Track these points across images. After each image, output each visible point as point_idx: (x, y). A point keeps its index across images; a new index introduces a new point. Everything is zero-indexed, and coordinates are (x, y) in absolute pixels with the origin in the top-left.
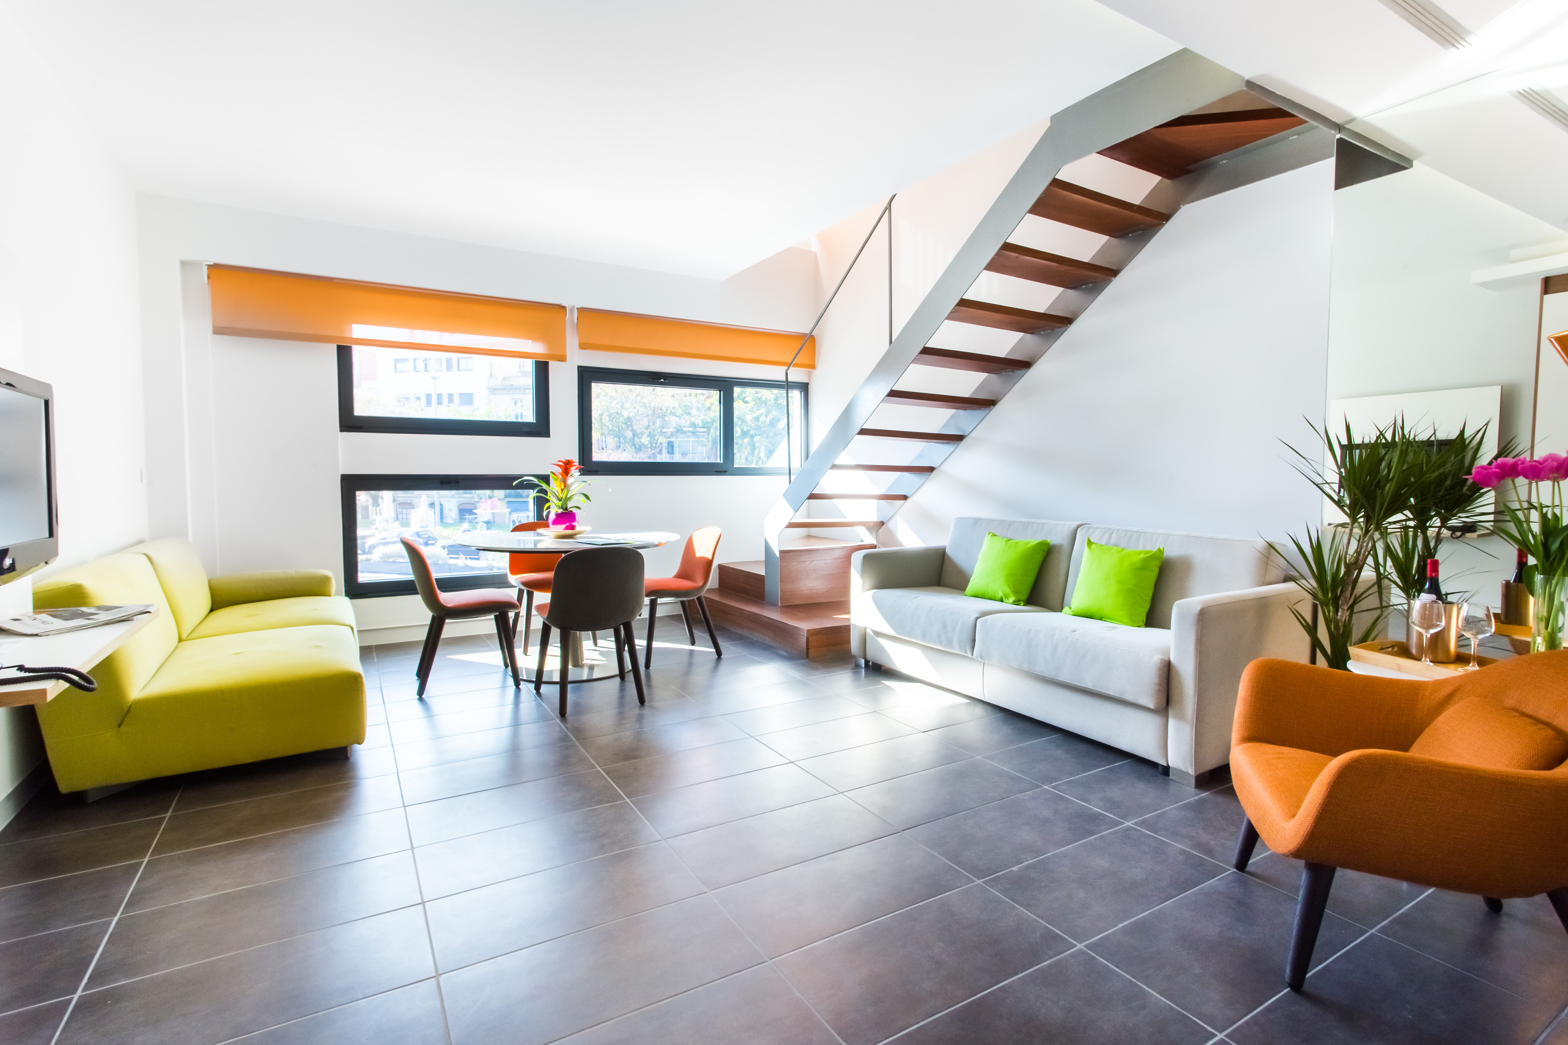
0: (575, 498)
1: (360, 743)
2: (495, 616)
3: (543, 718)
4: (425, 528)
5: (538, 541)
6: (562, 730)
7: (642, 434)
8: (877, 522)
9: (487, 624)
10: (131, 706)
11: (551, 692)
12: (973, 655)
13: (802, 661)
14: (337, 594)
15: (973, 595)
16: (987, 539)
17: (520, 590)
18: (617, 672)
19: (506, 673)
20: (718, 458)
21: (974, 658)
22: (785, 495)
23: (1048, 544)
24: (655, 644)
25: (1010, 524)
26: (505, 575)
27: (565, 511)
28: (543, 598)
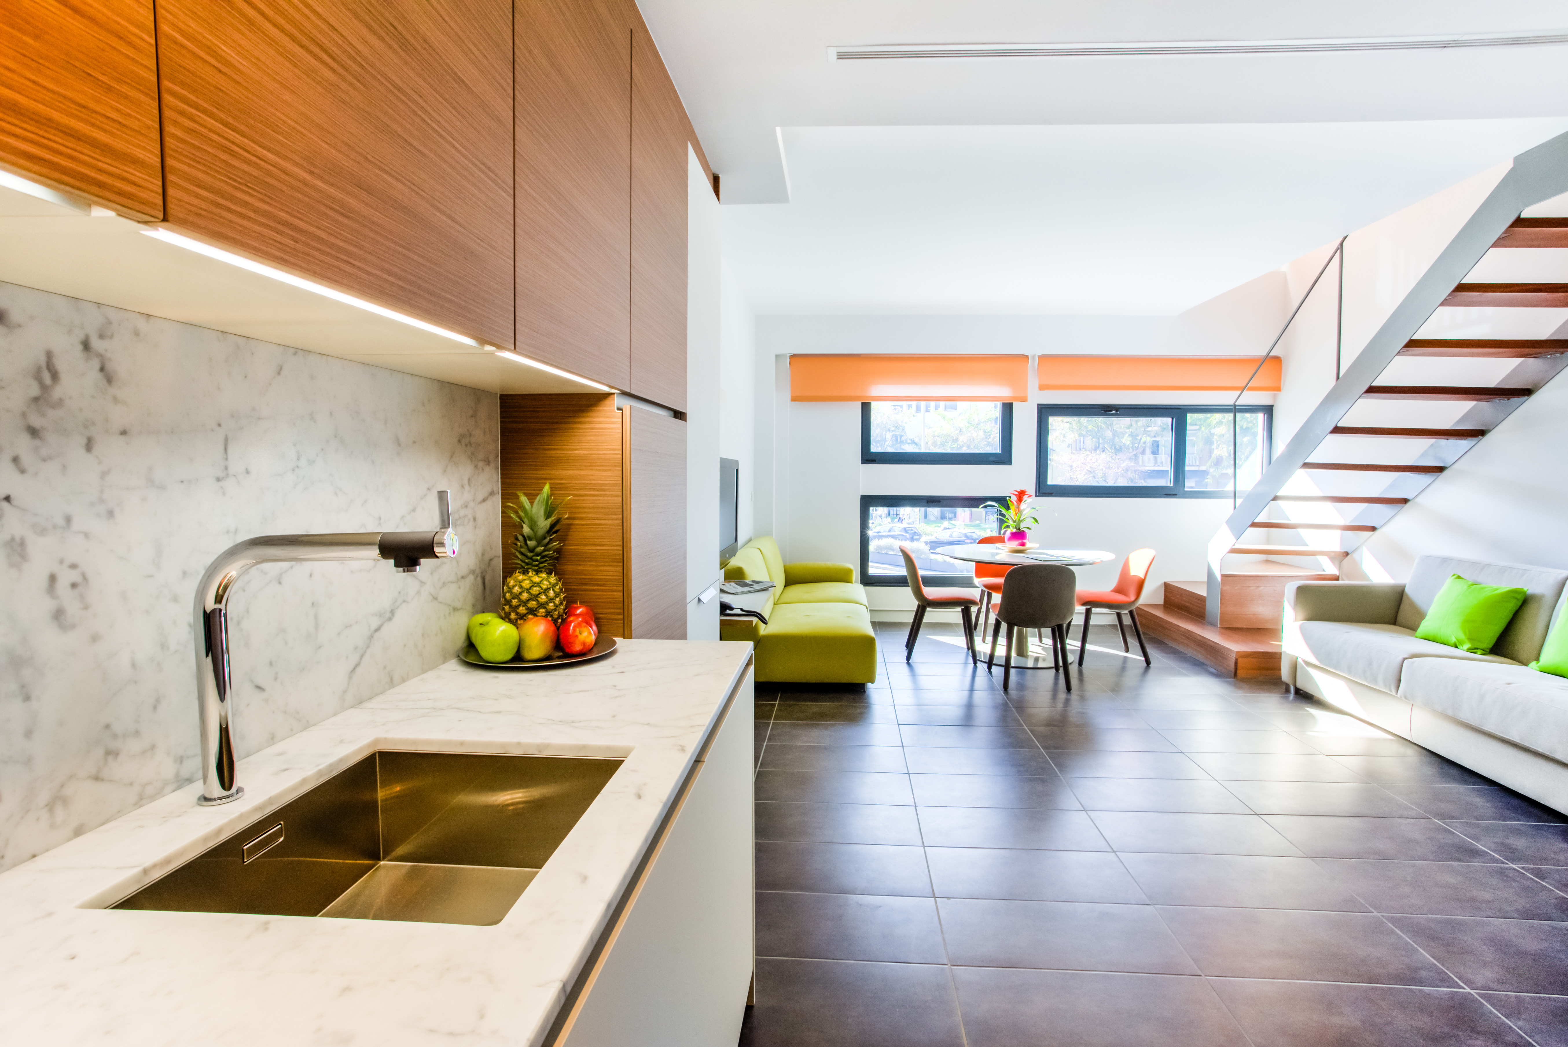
0: (1027, 520)
1: (872, 683)
2: (962, 609)
3: (992, 689)
4: (912, 524)
5: (997, 554)
6: (1004, 698)
7: (1123, 434)
8: (1340, 552)
9: (954, 615)
10: (760, 639)
11: (998, 672)
12: (1397, 694)
13: (1230, 680)
14: (856, 582)
15: (1424, 637)
16: (1450, 580)
17: (982, 590)
18: (1053, 665)
19: (968, 654)
20: (1167, 482)
21: (1398, 697)
22: (1229, 522)
23: (1525, 593)
24: (1088, 647)
25: (1484, 566)
26: (970, 578)
27: (1019, 531)
28: (997, 598)
